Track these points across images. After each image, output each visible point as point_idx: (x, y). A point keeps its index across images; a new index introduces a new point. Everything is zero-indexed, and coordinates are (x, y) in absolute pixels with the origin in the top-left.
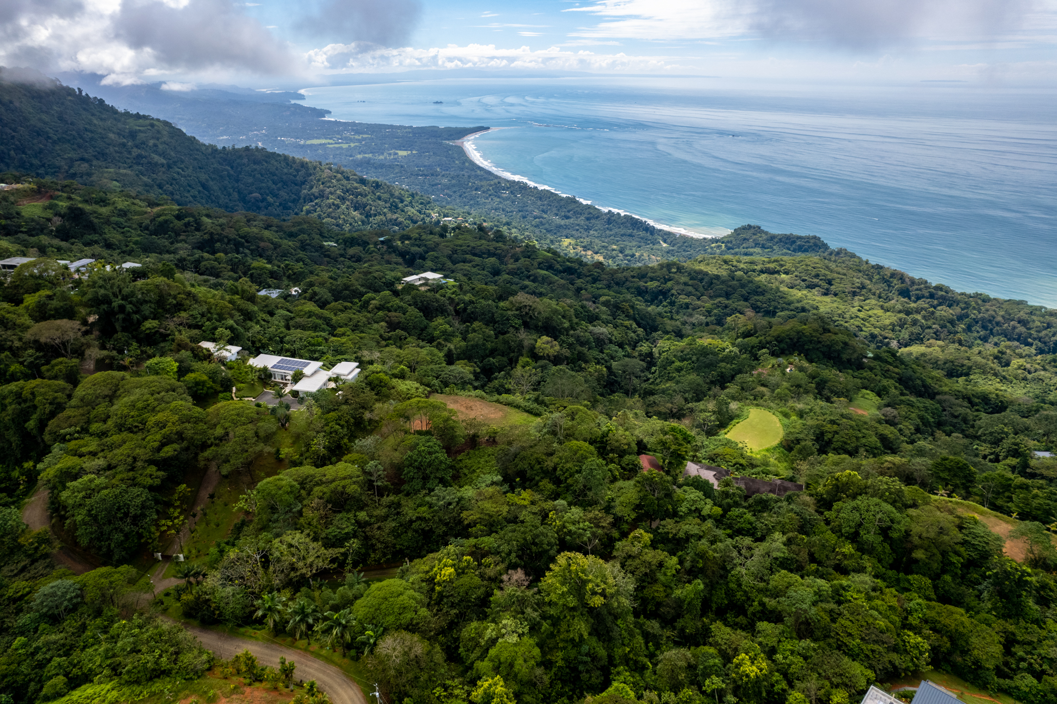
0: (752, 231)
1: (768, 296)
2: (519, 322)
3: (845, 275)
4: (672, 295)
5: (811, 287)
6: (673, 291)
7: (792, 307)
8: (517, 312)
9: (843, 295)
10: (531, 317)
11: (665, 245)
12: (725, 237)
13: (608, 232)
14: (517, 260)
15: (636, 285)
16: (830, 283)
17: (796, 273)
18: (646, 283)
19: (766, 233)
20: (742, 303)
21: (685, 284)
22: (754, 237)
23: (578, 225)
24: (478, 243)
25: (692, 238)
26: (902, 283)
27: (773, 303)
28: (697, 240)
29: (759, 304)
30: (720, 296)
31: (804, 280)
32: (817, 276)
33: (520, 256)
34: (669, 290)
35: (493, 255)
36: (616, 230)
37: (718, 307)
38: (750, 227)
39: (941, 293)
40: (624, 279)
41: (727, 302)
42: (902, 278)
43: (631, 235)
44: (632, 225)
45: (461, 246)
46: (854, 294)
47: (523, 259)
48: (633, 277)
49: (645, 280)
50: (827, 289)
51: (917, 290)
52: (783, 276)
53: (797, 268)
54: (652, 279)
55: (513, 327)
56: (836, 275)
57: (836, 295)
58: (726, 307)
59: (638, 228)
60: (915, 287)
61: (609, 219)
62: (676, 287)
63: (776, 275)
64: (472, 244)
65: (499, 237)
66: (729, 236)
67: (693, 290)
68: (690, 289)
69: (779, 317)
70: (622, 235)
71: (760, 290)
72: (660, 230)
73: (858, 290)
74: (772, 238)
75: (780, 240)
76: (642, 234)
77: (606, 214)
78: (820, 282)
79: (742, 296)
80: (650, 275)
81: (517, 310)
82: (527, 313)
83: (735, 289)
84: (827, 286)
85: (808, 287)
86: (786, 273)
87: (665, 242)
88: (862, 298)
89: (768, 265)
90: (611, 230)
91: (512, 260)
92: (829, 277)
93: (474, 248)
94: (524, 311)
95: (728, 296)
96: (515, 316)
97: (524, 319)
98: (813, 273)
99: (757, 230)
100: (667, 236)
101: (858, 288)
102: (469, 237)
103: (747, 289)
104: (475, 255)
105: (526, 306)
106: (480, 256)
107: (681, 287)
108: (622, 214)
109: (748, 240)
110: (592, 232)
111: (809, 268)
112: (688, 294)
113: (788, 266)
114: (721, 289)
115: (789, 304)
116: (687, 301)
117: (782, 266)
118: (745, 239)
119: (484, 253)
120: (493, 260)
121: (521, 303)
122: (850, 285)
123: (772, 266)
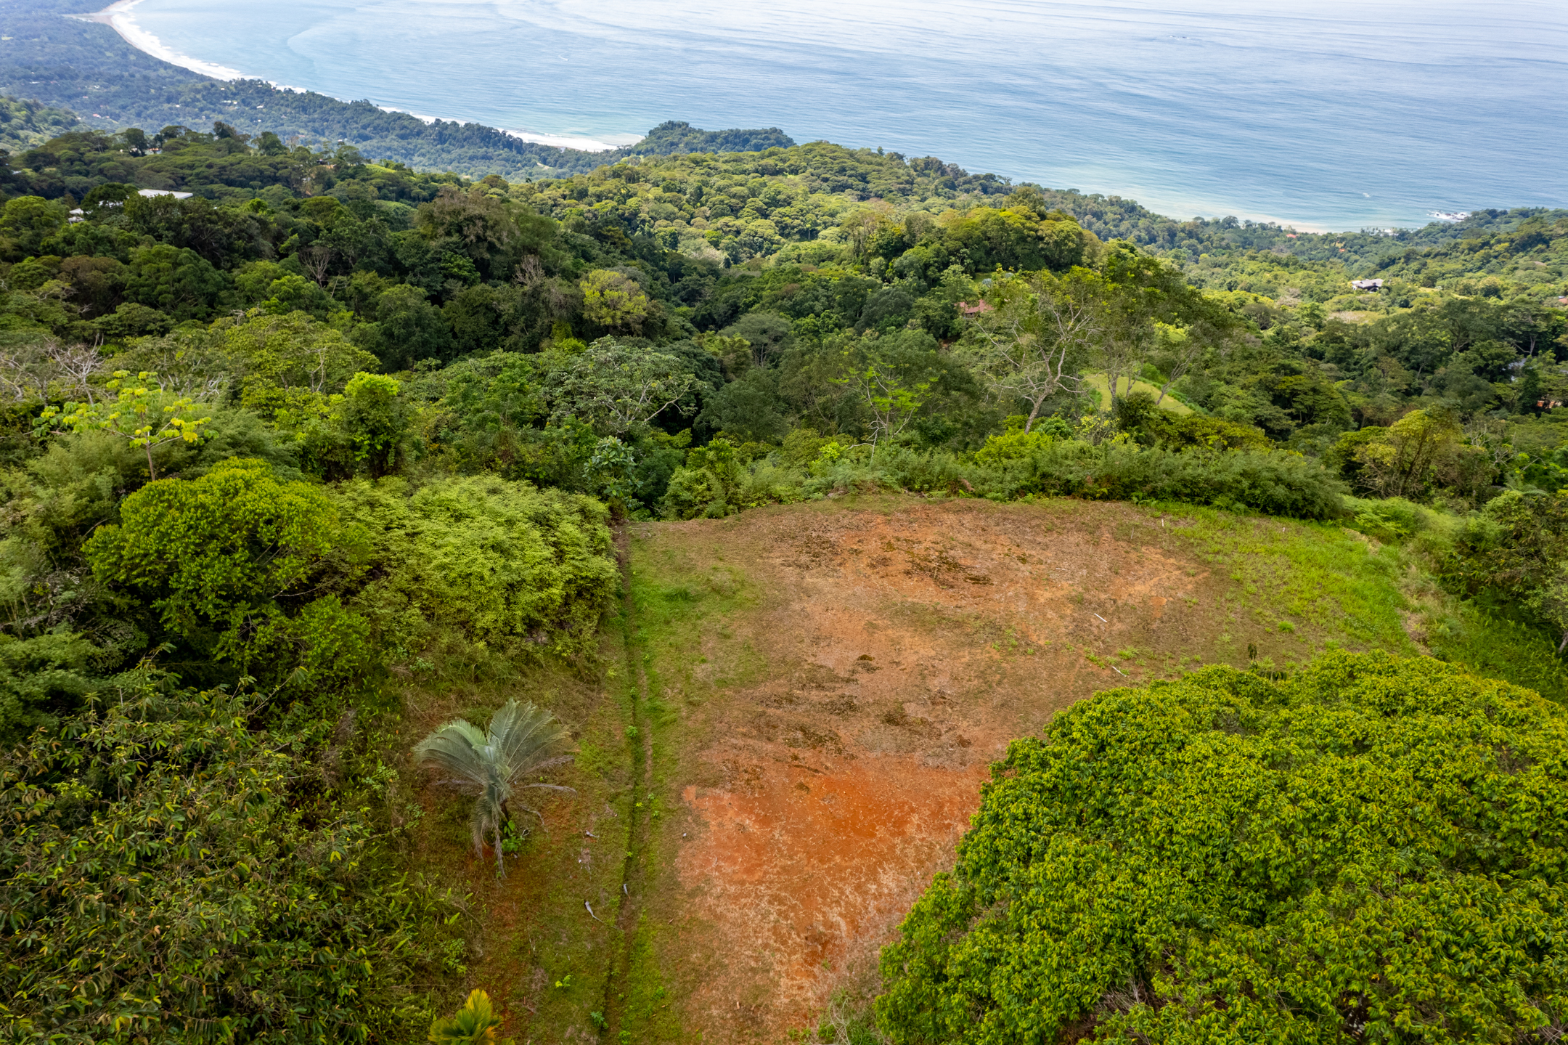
0: (678, 131)
1: (798, 205)
2: (466, 262)
3: (881, 164)
4: (643, 221)
5: (839, 188)
6: (643, 215)
7: (837, 220)
8: (455, 238)
9: (890, 195)
10: (492, 248)
11: (547, 167)
12: (637, 145)
13: (444, 155)
14: (329, 185)
15: (574, 211)
16: (863, 178)
17: (810, 170)
18: (590, 204)
19: (700, 131)
20: (760, 221)
21: (658, 199)
22: (686, 139)
23: (389, 149)
24: (231, 159)
25: (587, 153)
26: (942, 174)
27: (809, 216)
28: (596, 155)
29: (788, 220)
30: (723, 215)
31: (826, 180)
32: (842, 171)
33: (334, 178)
34: (635, 214)
35: (275, 180)
36: (459, 151)
37: (726, 233)
38: (671, 126)
39: (995, 185)
40: (550, 202)
41: (739, 222)
42: (941, 169)
43: (486, 157)
44: (483, 139)
45: (191, 167)
46: (904, 192)
47: (339, 183)
48: (564, 197)
49: (586, 200)
50: (864, 190)
51: (965, 183)
52: (791, 177)
53: (808, 161)
54: (599, 197)
55: (454, 276)
56: (870, 168)
57: (881, 197)
58: (738, 232)
59: (495, 144)
60: (962, 179)
61: (440, 134)
62: (645, 208)
63: (780, 177)
64: (220, 161)
65: (270, 144)
66: (644, 143)
67: (676, 210)
68: (670, 207)
69: (825, 238)
70: (472, 158)
71: (781, 197)
72: (532, 145)
73: (908, 186)
74: (713, 138)
75: (726, 140)
76: (505, 153)
77: (432, 126)
78: (851, 181)
79: (758, 210)
80: (591, 190)
81: (449, 234)
82: (480, 239)
83: (743, 199)
84: (862, 185)
85: (834, 190)
86: (795, 171)
87: (545, 162)
88: (916, 197)
89: (763, 162)
90: (449, 152)
91: (318, 188)
92: (861, 171)
93: (223, 168)
94: (472, 233)
95: (734, 211)
96: (454, 249)
97: (476, 254)
98: (836, 167)
99: (684, 128)
100: (547, 154)
101: (907, 182)
102: (202, 149)
103: (761, 197)
104: (230, 183)
105: (471, 220)
106: (242, 185)
107: (651, 205)
108: (462, 124)
109: (677, 145)
110: (416, 159)
111: (827, 159)
112: (670, 217)
113: (793, 160)
114: (722, 201)
115: (832, 215)
116: (670, 229)
117: (784, 161)
118: (672, 144)
119: (253, 179)
120: (277, 188)
121: (456, 213)
122: (895, 180)
123: (770, 162)
